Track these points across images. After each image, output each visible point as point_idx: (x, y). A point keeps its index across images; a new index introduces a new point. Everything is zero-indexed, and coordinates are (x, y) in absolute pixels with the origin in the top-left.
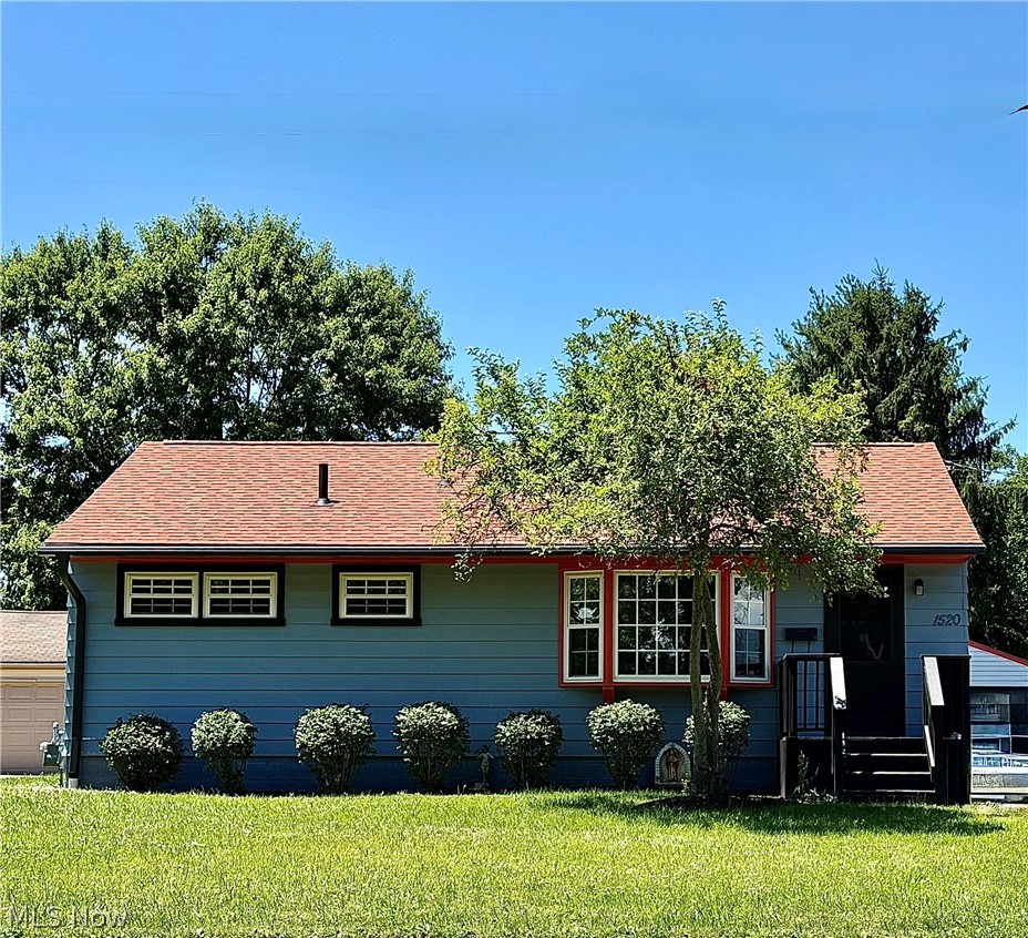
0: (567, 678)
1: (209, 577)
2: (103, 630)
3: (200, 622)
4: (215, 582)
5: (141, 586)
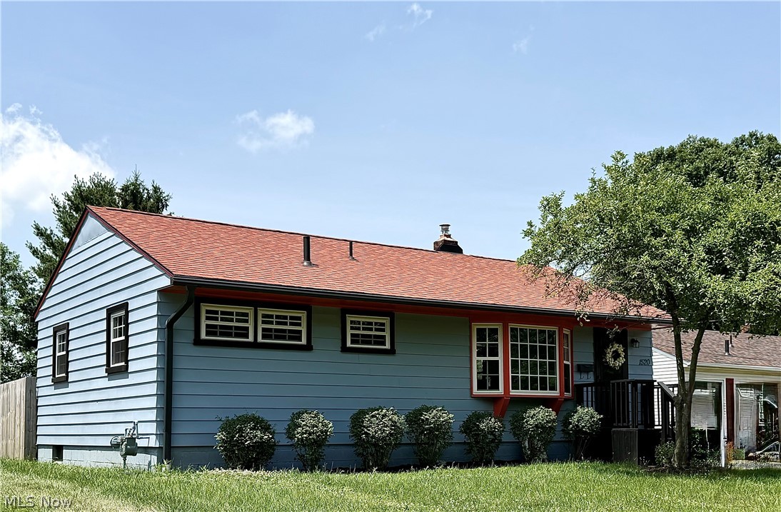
0: (475, 391)
1: (261, 311)
2: (184, 349)
3: (255, 345)
4: (264, 316)
5: (212, 315)
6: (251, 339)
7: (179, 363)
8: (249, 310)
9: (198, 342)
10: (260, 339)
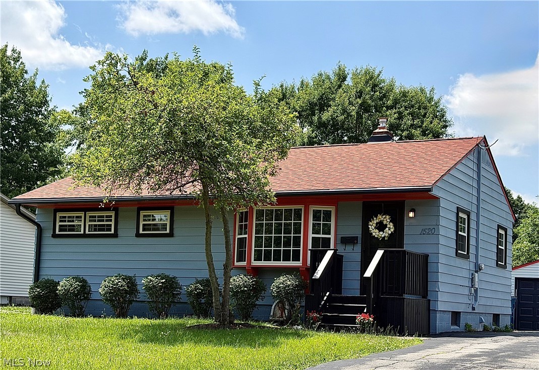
0: (236, 263)
1: (89, 214)
2: (48, 239)
3: (84, 236)
4: (90, 217)
5: (63, 219)
6: (82, 232)
7: (45, 249)
8: (82, 214)
9: (55, 236)
10: (87, 232)
